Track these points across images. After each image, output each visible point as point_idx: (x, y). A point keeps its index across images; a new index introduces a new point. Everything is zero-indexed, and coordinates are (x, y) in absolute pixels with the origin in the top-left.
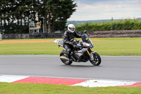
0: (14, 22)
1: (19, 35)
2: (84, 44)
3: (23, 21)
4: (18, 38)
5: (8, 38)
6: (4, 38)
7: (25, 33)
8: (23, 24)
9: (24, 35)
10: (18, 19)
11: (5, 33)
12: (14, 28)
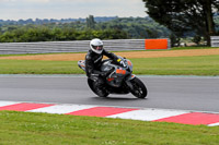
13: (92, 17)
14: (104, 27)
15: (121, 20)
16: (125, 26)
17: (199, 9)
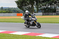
0: (49, 7)
1: (51, 13)
2: (32, 19)
3: (53, 6)
4: (50, 15)
5: (46, 15)
6: (43, 15)
7: (54, 12)
8: (53, 8)
9: (54, 14)
10: (50, 5)
11: (44, 12)
12: (48, 10)
13: (2, 7)
14: (5, 10)
15: (10, 8)
16: (11, 10)
17: (30, 6)
